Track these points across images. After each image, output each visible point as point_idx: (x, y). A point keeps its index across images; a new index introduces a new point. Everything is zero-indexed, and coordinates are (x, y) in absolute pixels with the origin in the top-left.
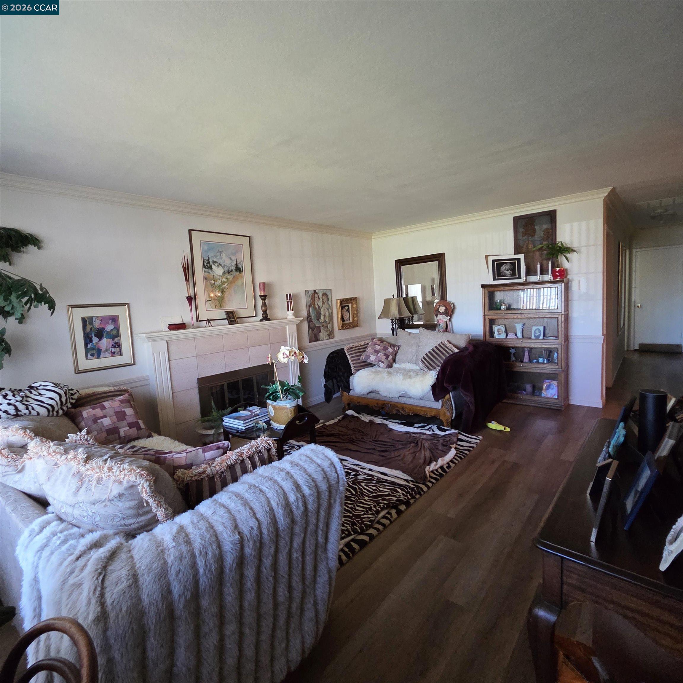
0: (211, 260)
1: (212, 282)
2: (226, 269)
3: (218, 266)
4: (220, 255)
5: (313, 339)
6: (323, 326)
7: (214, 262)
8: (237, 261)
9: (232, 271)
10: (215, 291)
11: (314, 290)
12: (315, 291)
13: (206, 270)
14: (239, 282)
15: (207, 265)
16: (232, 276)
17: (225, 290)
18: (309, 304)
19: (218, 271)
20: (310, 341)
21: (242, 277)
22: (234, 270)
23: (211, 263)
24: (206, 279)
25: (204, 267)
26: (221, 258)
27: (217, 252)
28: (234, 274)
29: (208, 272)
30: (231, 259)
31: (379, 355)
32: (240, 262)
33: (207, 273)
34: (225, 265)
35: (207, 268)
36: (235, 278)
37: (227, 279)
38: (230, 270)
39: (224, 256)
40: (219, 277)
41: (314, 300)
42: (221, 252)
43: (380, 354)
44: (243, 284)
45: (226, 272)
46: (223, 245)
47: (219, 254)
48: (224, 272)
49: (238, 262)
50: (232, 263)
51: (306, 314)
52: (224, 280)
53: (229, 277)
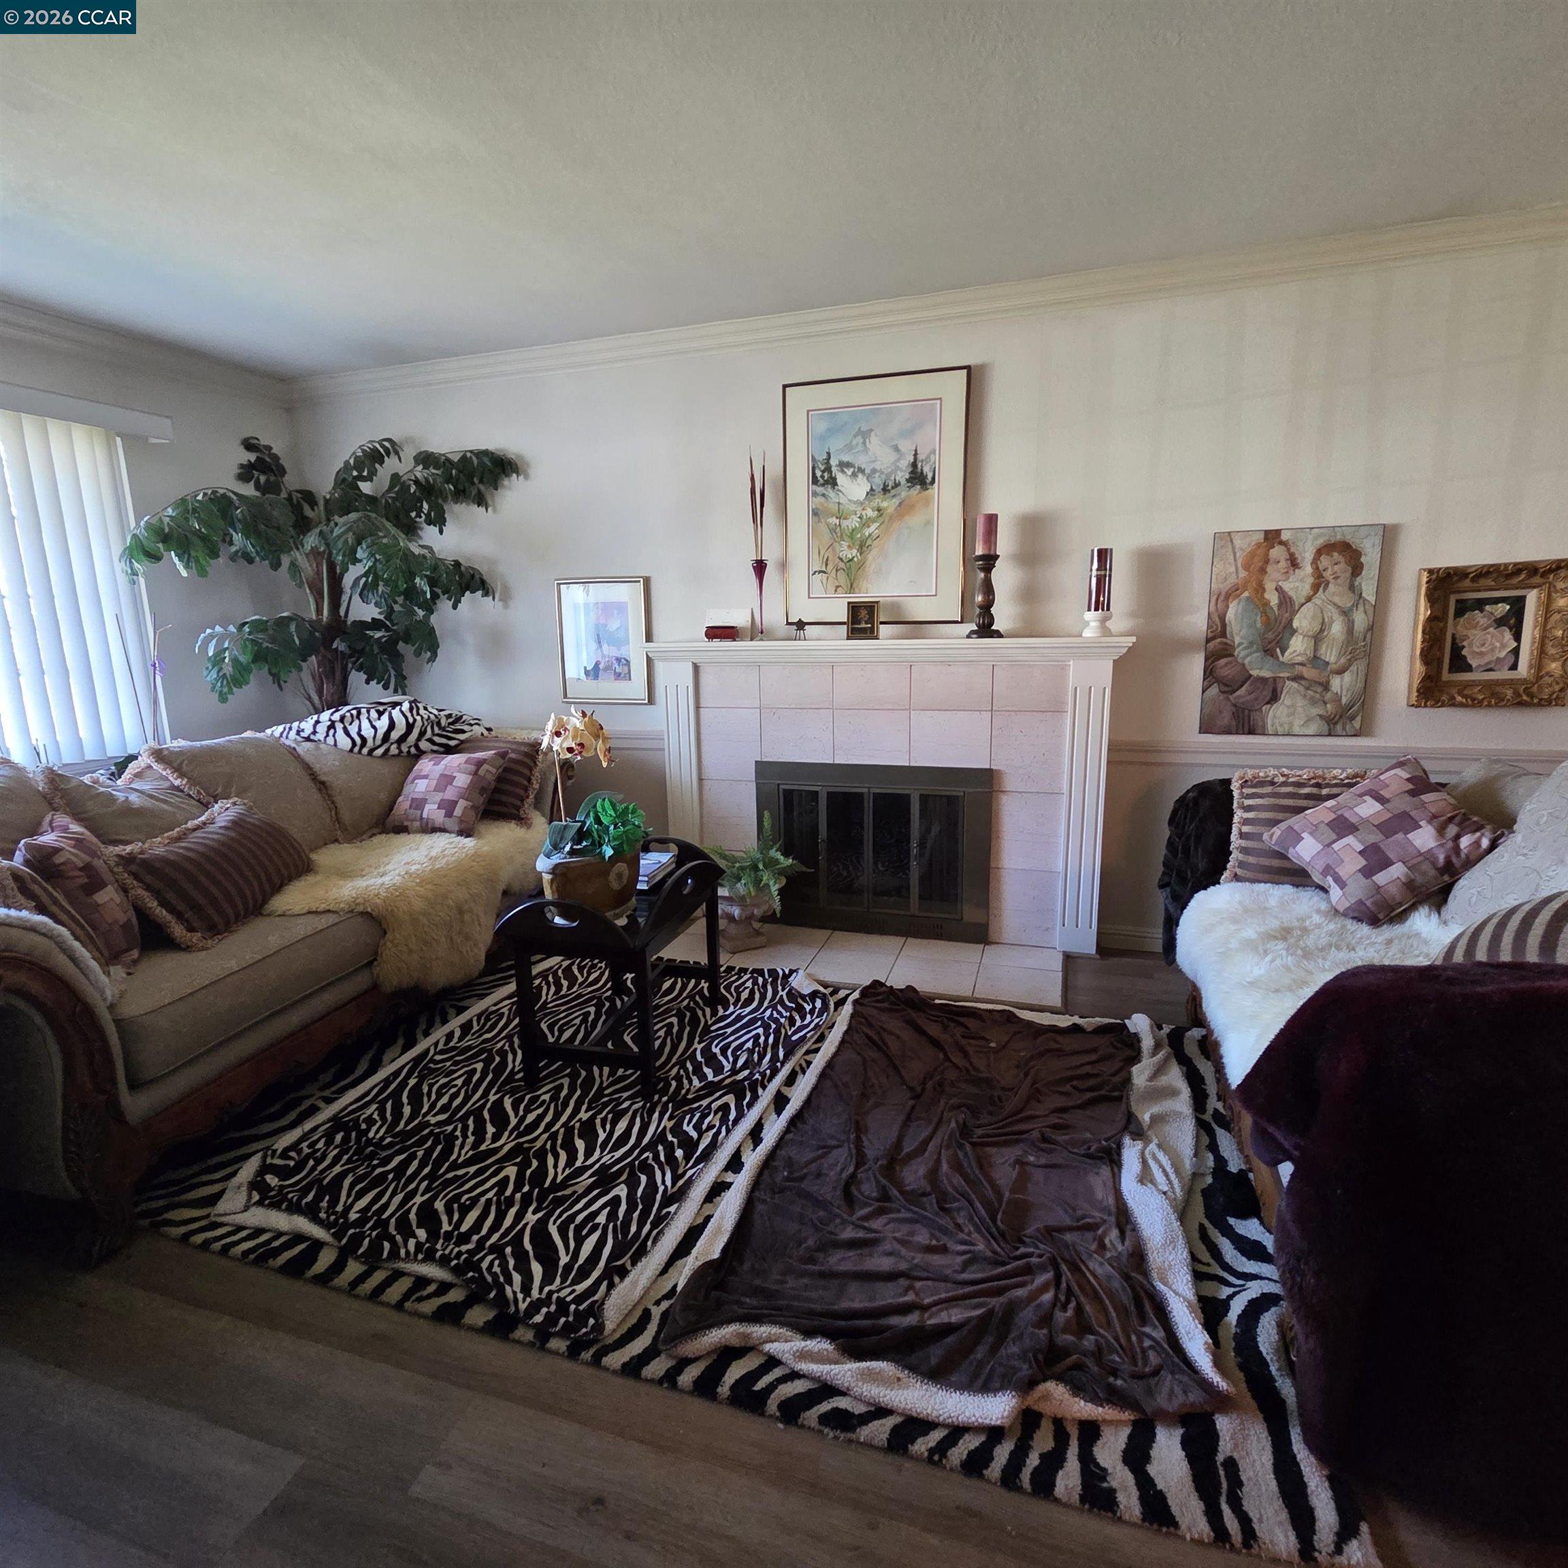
0: (834, 462)
1: (834, 521)
2: (878, 481)
3: (854, 475)
4: (864, 443)
5: (1226, 718)
6: (1297, 678)
7: (843, 465)
8: (916, 455)
9: (897, 485)
10: (841, 546)
11: (1267, 532)
12: (1272, 537)
13: (820, 490)
14: (915, 520)
15: (822, 477)
16: (896, 501)
17: (869, 542)
18: (1225, 587)
19: (853, 489)
20: (1207, 727)
21: (928, 502)
22: (903, 482)
23: (834, 469)
24: (815, 513)
25: (815, 481)
26: (866, 450)
27: (855, 436)
28: (904, 494)
29: (824, 495)
30: (896, 449)
31: (1336, 846)
32: (928, 457)
33: (820, 499)
34: (874, 471)
35: (823, 485)
36: (904, 509)
37: (879, 510)
38: (891, 484)
39: (874, 443)
40: (852, 507)
41: (1263, 572)
42: (865, 435)
43: (1350, 840)
44: (928, 523)
45: (878, 489)
46: (875, 410)
47: (859, 439)
48: (872, 489)
49: (920, 457)
50: (898, 460)
51: (1205, 628)
52: (870, 513)
53: (885, 504)
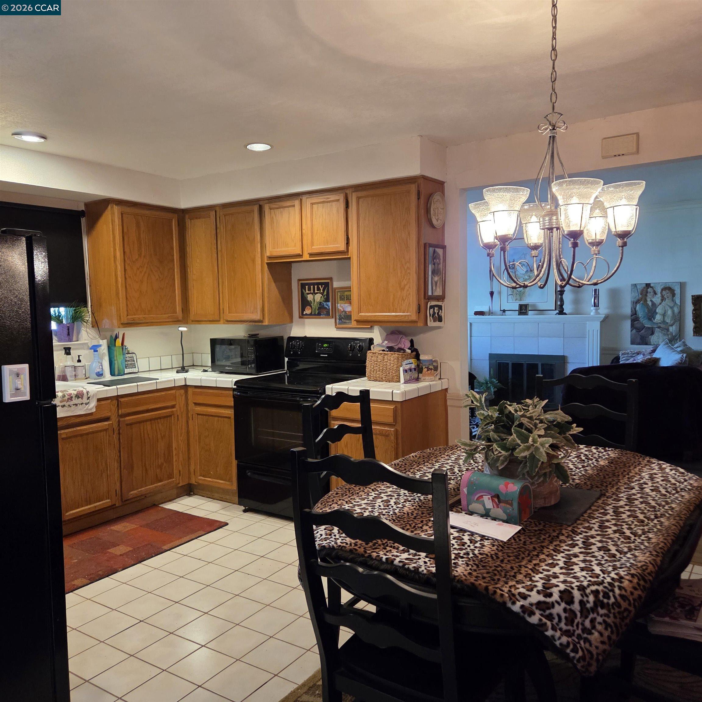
4: (525, 257)
5: (638, 340)
6: (659, 327)
11: (646, 284)
12: (648, 285)
18: (635, 300)
20: (633, 343)
27: (522, 255)
37: (529, 276)
41: (646, 295)
42: (526, 254)
45: (529, 270)
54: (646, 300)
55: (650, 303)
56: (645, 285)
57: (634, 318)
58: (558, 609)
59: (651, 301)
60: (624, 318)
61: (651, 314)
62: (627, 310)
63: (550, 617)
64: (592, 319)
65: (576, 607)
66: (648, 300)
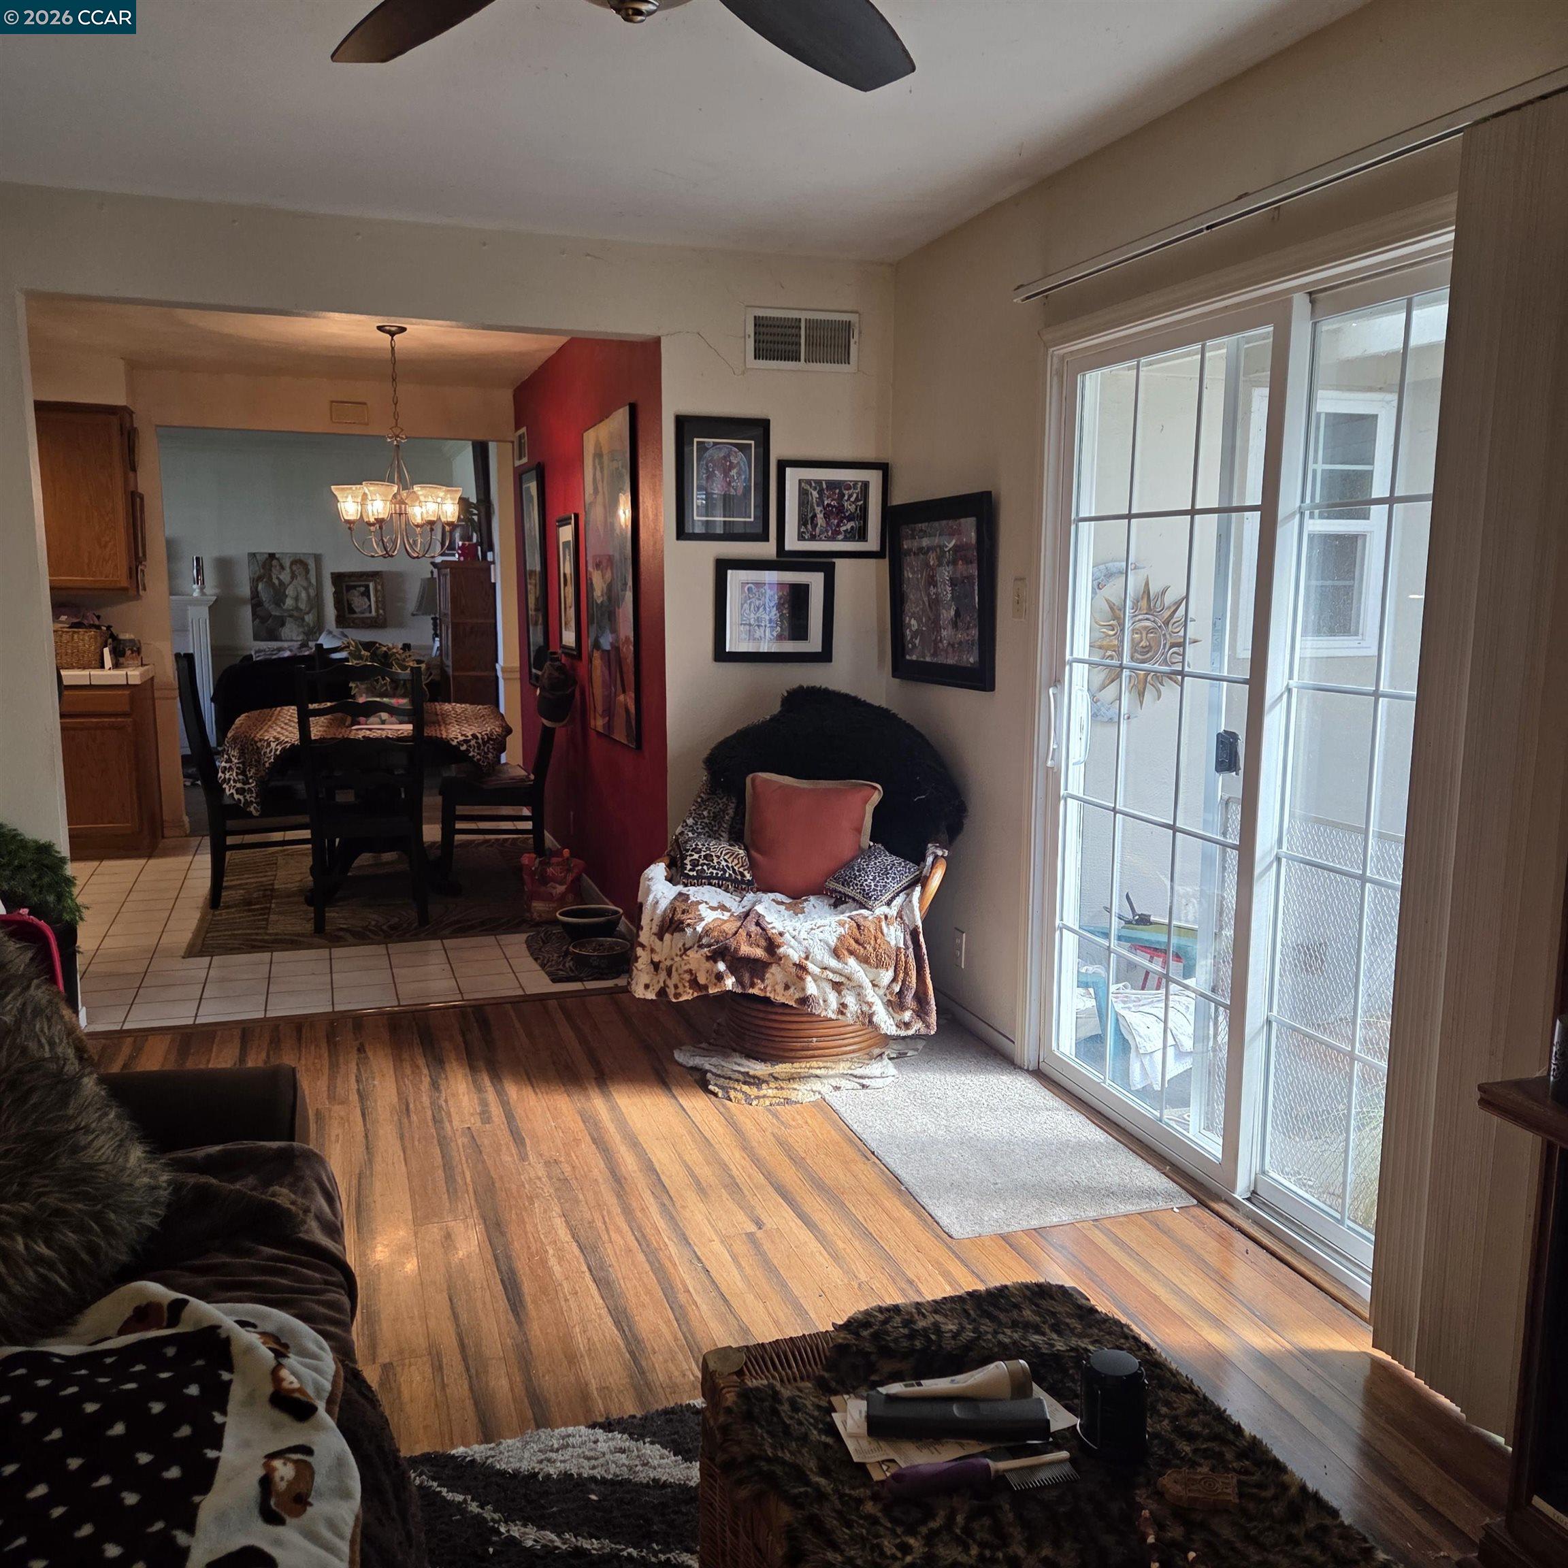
5: (264, 634)
11: (269, 554)
12: (271, 556)
20: (257, 638)
54: (270, 578)
55: (276, 582)
56: (267, 556)
57: (256, 602)
58: (473, 742)
59: (278, 578)
60: (242, 601)
61: (279, 597)
62: (245, 591)
63: (470, 746)
64: (195, 602)
65: (480, 741)
66: (274, 577)
